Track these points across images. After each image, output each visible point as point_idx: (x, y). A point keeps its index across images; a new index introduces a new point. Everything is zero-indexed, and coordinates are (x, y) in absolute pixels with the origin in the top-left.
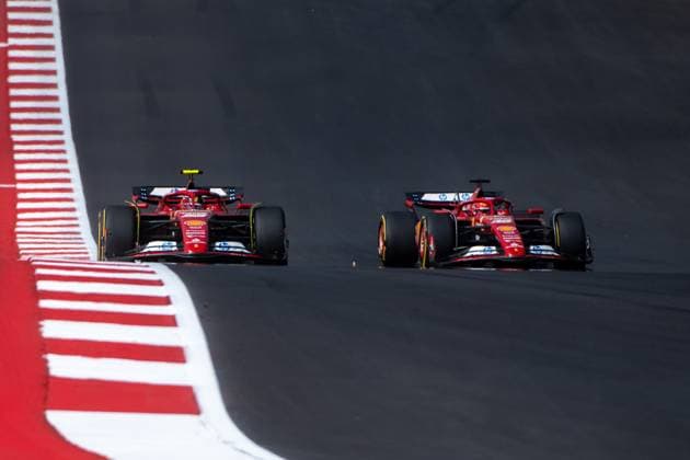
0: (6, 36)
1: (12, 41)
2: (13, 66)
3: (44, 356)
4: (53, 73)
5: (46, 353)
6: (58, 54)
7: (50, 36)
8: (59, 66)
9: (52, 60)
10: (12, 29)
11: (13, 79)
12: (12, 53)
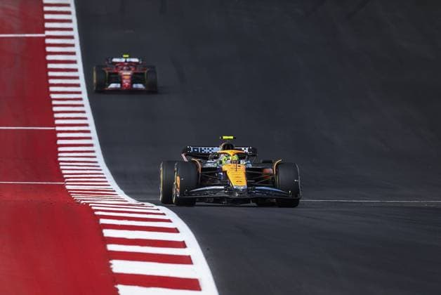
0: (43, 30)
1: (48, 33)
2: (49, 49)
3: (116, 286)
4: (74, 54)
5: (117, 284)
6: (76, 41)
7: (71, 29)
8: (77, 49)
9: (73, 45)
10: (47, 25)
11: (49, 58)
12: (48, 41)
